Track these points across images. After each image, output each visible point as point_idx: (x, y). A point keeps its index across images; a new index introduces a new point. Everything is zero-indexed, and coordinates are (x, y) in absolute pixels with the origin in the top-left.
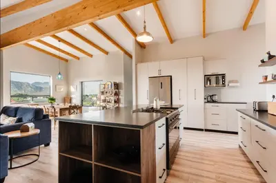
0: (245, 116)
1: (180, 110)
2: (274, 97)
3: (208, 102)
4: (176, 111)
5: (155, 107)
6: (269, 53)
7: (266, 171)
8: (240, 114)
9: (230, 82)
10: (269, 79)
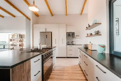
0: (81, 51)
1: (53, 49)
2: (90, 42)
3: (68, 45)
4: (51, 50)
5: (39, 48)
6: (89, 25)
7: (87, 75)
8: (79, 50)
9: (76, 36)
10: (89, 35)
